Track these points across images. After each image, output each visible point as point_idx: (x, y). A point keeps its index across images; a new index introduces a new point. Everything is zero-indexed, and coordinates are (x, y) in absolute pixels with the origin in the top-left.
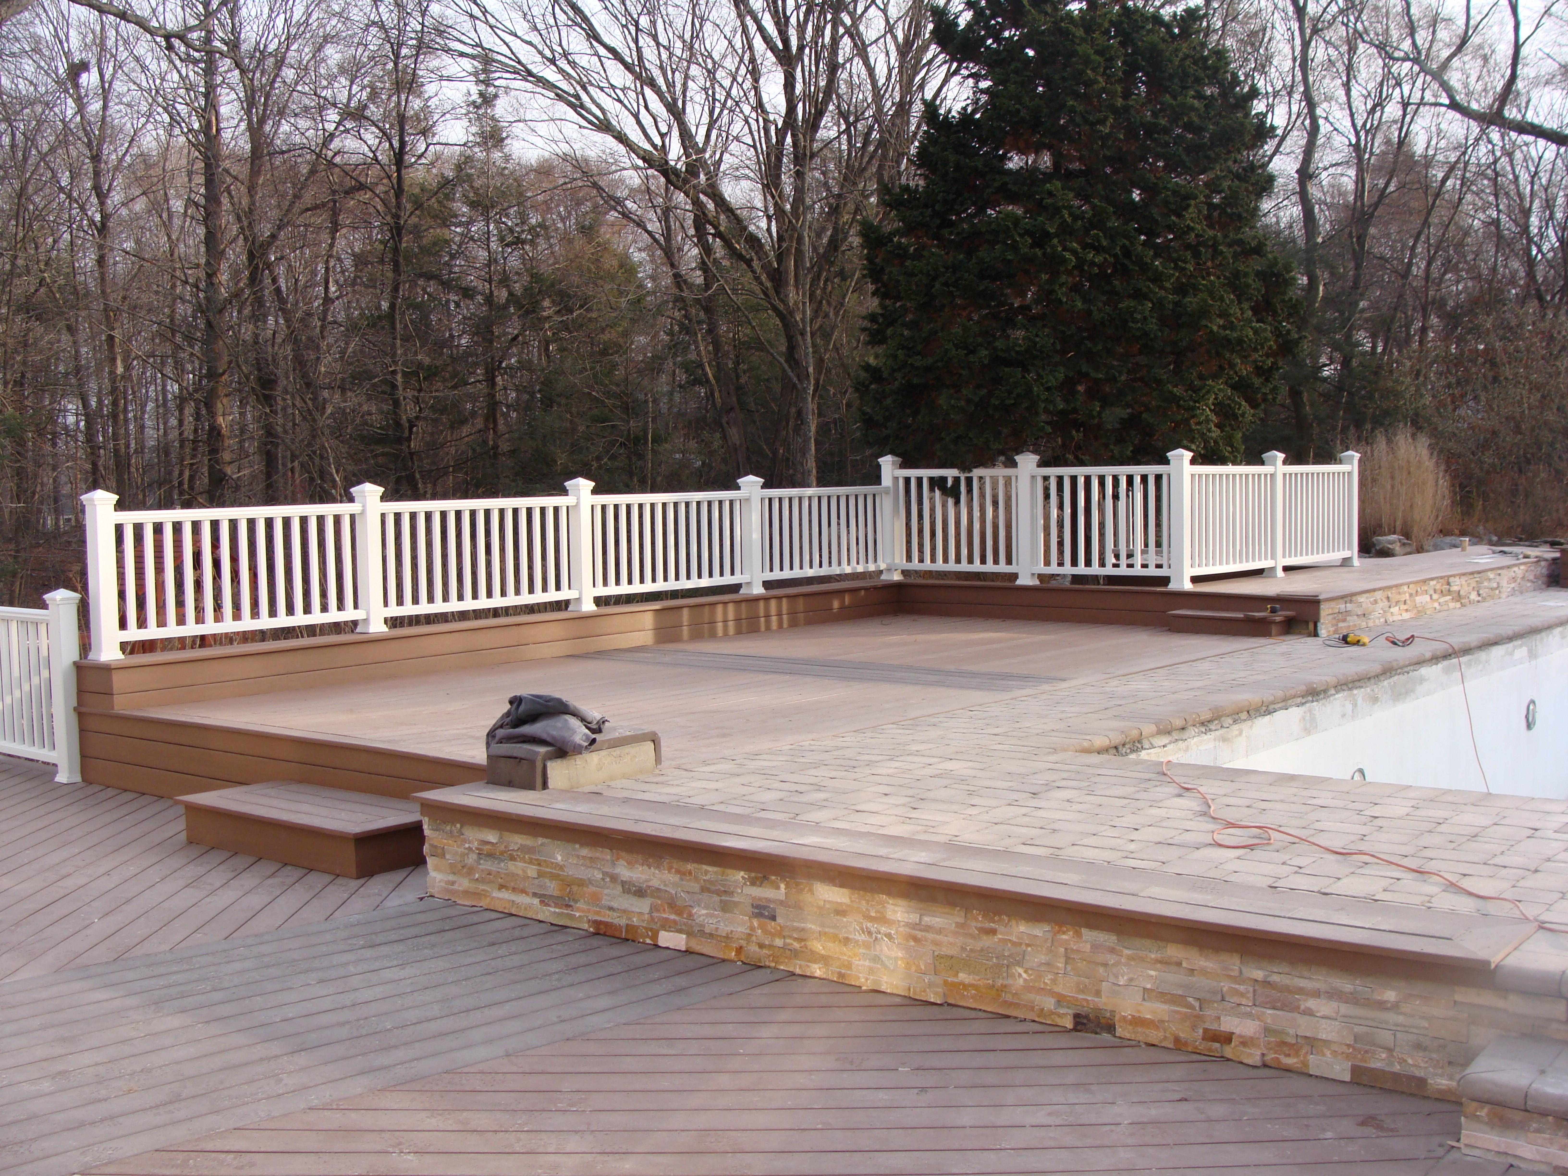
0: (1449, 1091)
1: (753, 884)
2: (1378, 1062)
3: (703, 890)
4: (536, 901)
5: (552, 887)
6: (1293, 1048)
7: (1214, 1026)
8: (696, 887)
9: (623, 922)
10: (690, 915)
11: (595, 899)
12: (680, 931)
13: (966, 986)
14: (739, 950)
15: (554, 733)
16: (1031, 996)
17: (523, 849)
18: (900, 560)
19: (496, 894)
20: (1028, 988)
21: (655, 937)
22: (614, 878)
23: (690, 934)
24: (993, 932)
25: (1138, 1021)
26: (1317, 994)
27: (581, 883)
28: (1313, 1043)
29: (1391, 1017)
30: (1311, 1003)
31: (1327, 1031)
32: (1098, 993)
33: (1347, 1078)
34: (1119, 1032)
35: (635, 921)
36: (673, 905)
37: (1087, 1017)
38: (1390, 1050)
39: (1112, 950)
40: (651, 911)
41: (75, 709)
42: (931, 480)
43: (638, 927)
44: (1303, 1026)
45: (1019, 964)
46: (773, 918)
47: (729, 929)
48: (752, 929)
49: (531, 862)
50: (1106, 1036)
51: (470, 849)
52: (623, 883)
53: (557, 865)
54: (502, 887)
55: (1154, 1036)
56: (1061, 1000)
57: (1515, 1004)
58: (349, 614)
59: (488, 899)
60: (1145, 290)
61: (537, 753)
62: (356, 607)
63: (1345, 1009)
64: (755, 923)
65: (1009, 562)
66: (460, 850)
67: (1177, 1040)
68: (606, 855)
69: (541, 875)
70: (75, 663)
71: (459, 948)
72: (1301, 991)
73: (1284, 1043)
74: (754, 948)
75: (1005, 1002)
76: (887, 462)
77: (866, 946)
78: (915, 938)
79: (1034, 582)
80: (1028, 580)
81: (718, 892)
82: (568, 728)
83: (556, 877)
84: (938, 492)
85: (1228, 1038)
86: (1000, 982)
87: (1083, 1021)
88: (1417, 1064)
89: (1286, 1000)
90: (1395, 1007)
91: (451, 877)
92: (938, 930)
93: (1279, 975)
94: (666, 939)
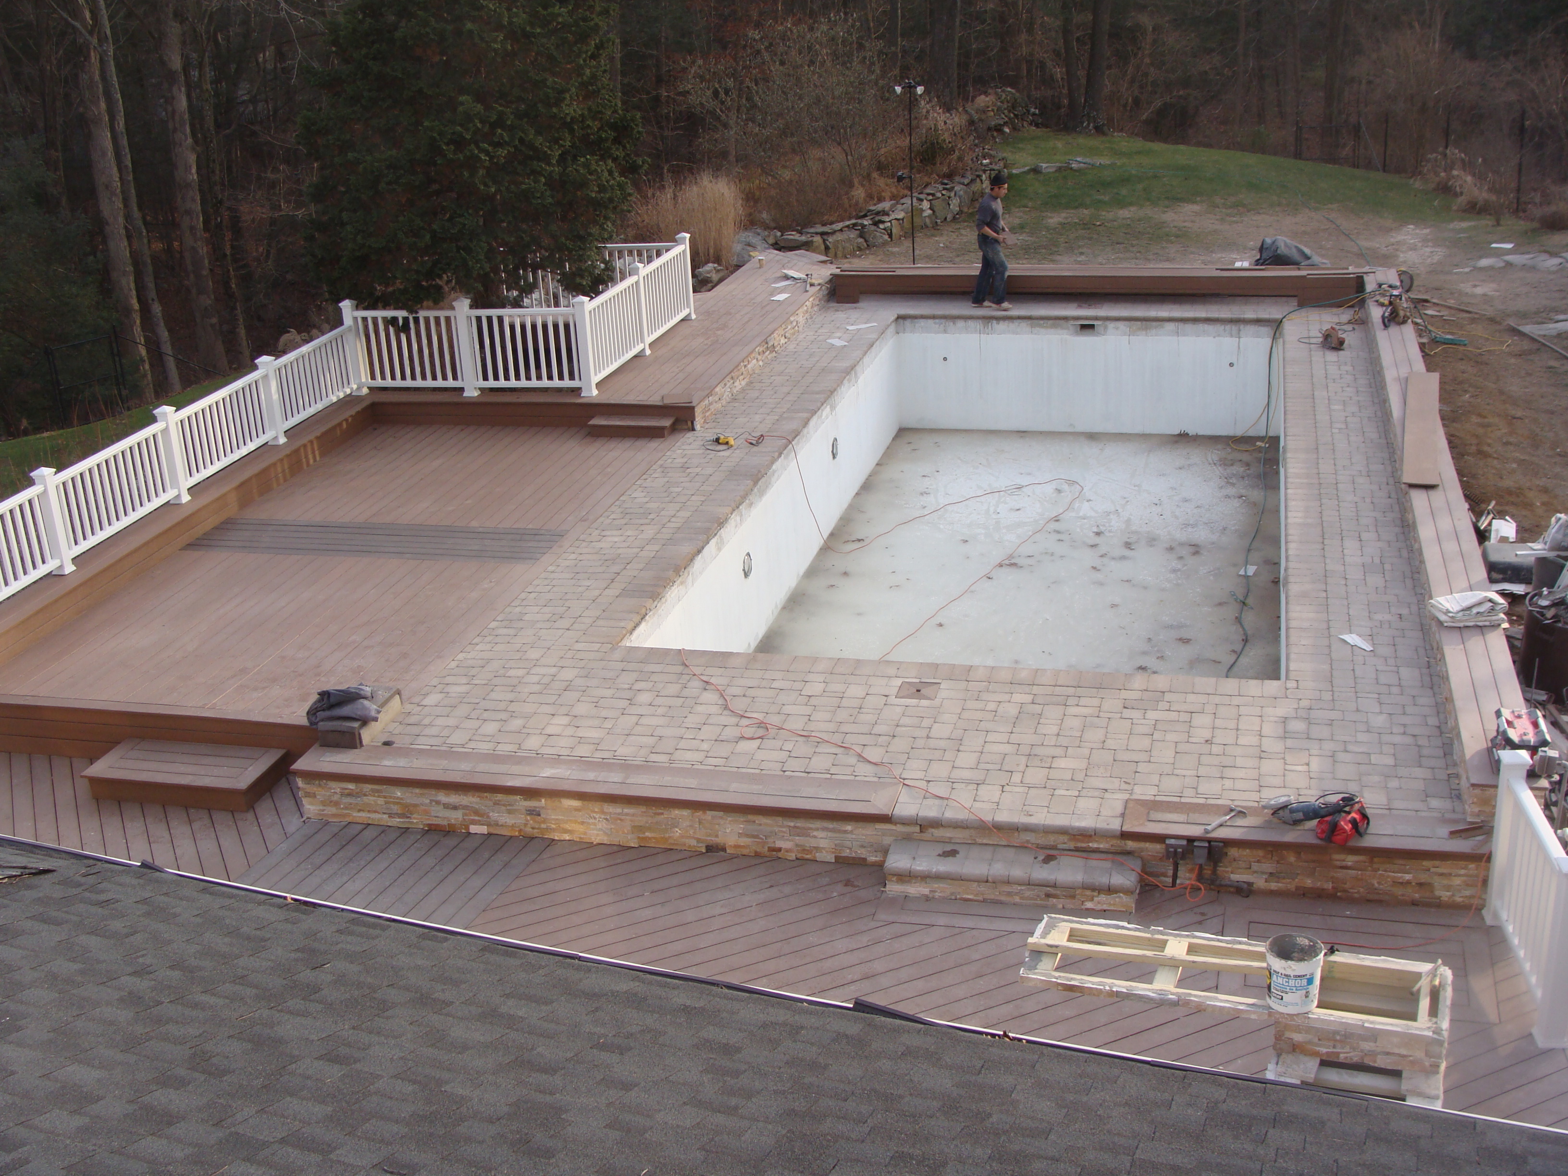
0: (876, 862)
1: (525, 800)
2: (846, 853)
3: (494, 804)
4: (386, 816)
5: (396, 809)
6: (809, 852)
7: (773, 845)
8: (491, 803)
9: (445, 823)
10: (488, 817)
11: (426, 812)
12: (483, 825)
13: (650, 838)
14: (520, 831)
15: (356, 711)
16: (684, 840)
17: (373, 790)
18: (365, 377)
19: (355, 814)
20: (682, 836)
21: (467, 828)
22: (438, 803)
23: (489, 825)
24: (662, 814)
25: (737, 846)
26: (817, 829)
27: (415, 806)
28: (817, 849)
29: (849, 836)
30: (815, 833)
31: (823, 844)
32: (717, 836)
33: (833, 861)
34: (728, 851)
35: (453, 821)
36: (477, 812)
37: (712, 846)
38: (850, 849)
39: (721, 818)
42: (384, 319)
43: (455, 824)
44: (812, 843)
45: (676, 827)
46: (539, 815)
47: (513, 822)
48: (527, 821)
49: (379, 796)
50: (722, 853)
51: (335, 793)
52: (444, 804)
53: (398, 798)
54: (360, 811)
55: (744, 852)
56: (699, 840)
57: (900, 828)
58: (49, 566)
59: (351, 818)
60: (539, 169)
61: (354, 728)
62: (52, 559)
63: (830, 834)
64: (529, 818)
65: (455, 378)
66: (328, 794)
67: (756, 852)
68: (433, 792)
69: (386, 803)
72: (811, 829)
73: (804, 850)
74: (528, 830)
75: (671, 844)
76: (346, 306)
77: (595, 824)
78: (621, 820)
79: (476, 394)
80: (471, 393)
81: (504, 805)
82: (364, 708)
83: (398, 803)
84: (391, 329)
85: (780, 850)
86: (667, 835)
87: (710, 849)
88: (862, 853)
89: (804, 832)
90: (851, 832)
91: (321, 808)
92: (633, 815)
93: (800, 823)
94: (474, 829)
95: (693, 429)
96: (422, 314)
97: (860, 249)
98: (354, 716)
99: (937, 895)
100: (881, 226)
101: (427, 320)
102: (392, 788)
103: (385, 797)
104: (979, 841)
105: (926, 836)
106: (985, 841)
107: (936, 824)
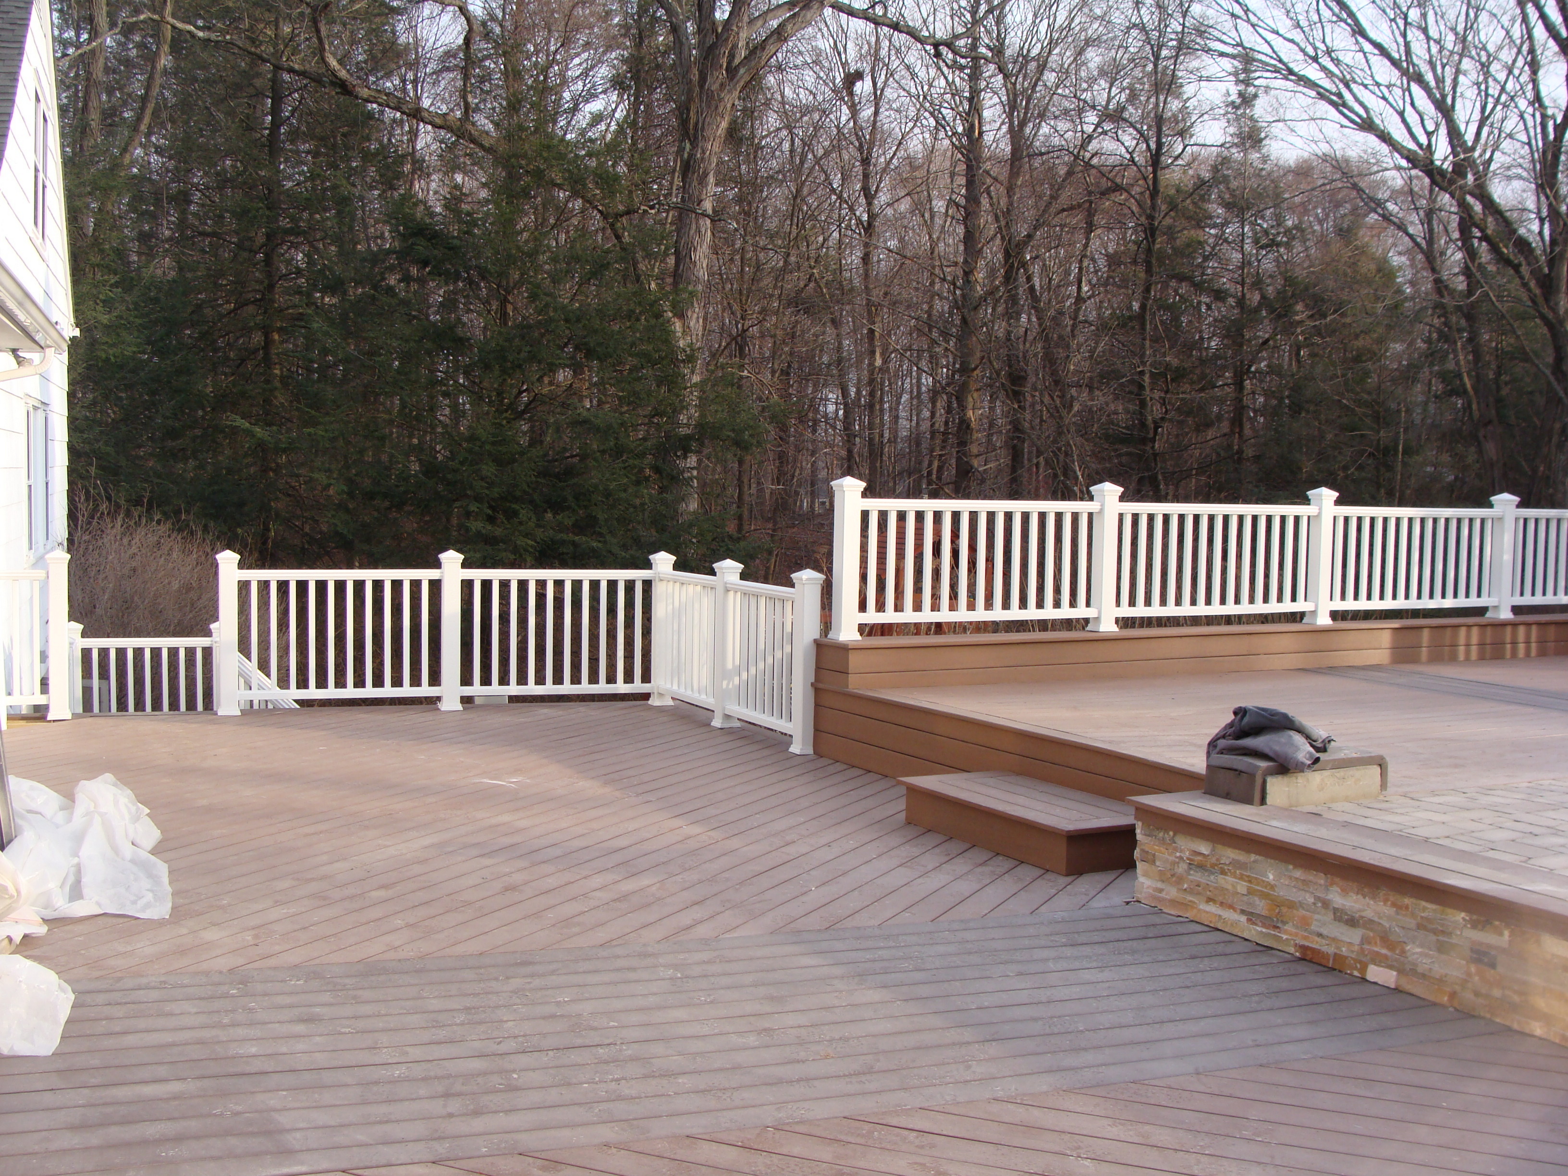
1: (1474, 926)
3: (1420, 927)
4: (1243, 919)
5: (1261, 906)
8: (1412, 923)
9: (1330, 950)
10: (1403, 952)
11: (1305, 923)
12: (1391, 967)
14: (1453, 995)
15: (1277, 748)
17: (1235, 863)
19: (1203, 906)
21: (1364, 969)
22: (1326, 904)
23: (1401, 971)
27: (1291, 905)
35: (1344, 951)
36: (1385, 939)
40: (1362, 943)
41: (812, 684)
43: (1346, 957)
46: (1493, 966)
47: (1443, 971)
48: (1469, 974)
49: (1241, 878)
51: (1181, 858)
52: (1335, 910)
53: (1268, 883)
54: (1209, 900)
58: (1081, 612)
59: (1195, 911)
61: (1258, 767)
62: (1088, 604)
64: (1473, 969)
66: (1171, 858)
68: (1321, 879)
69: (1250, 892)
70: (815, 641)
71: (1161, 958)
74: (1468, 996)
81: (1434, 930)
82: (1291, 744)
83: (1266, 895)
91: (1159, 885)
94: (1375, 973)
98: (1271, 754)
102: (1263, 865)
103: (1251, 879)
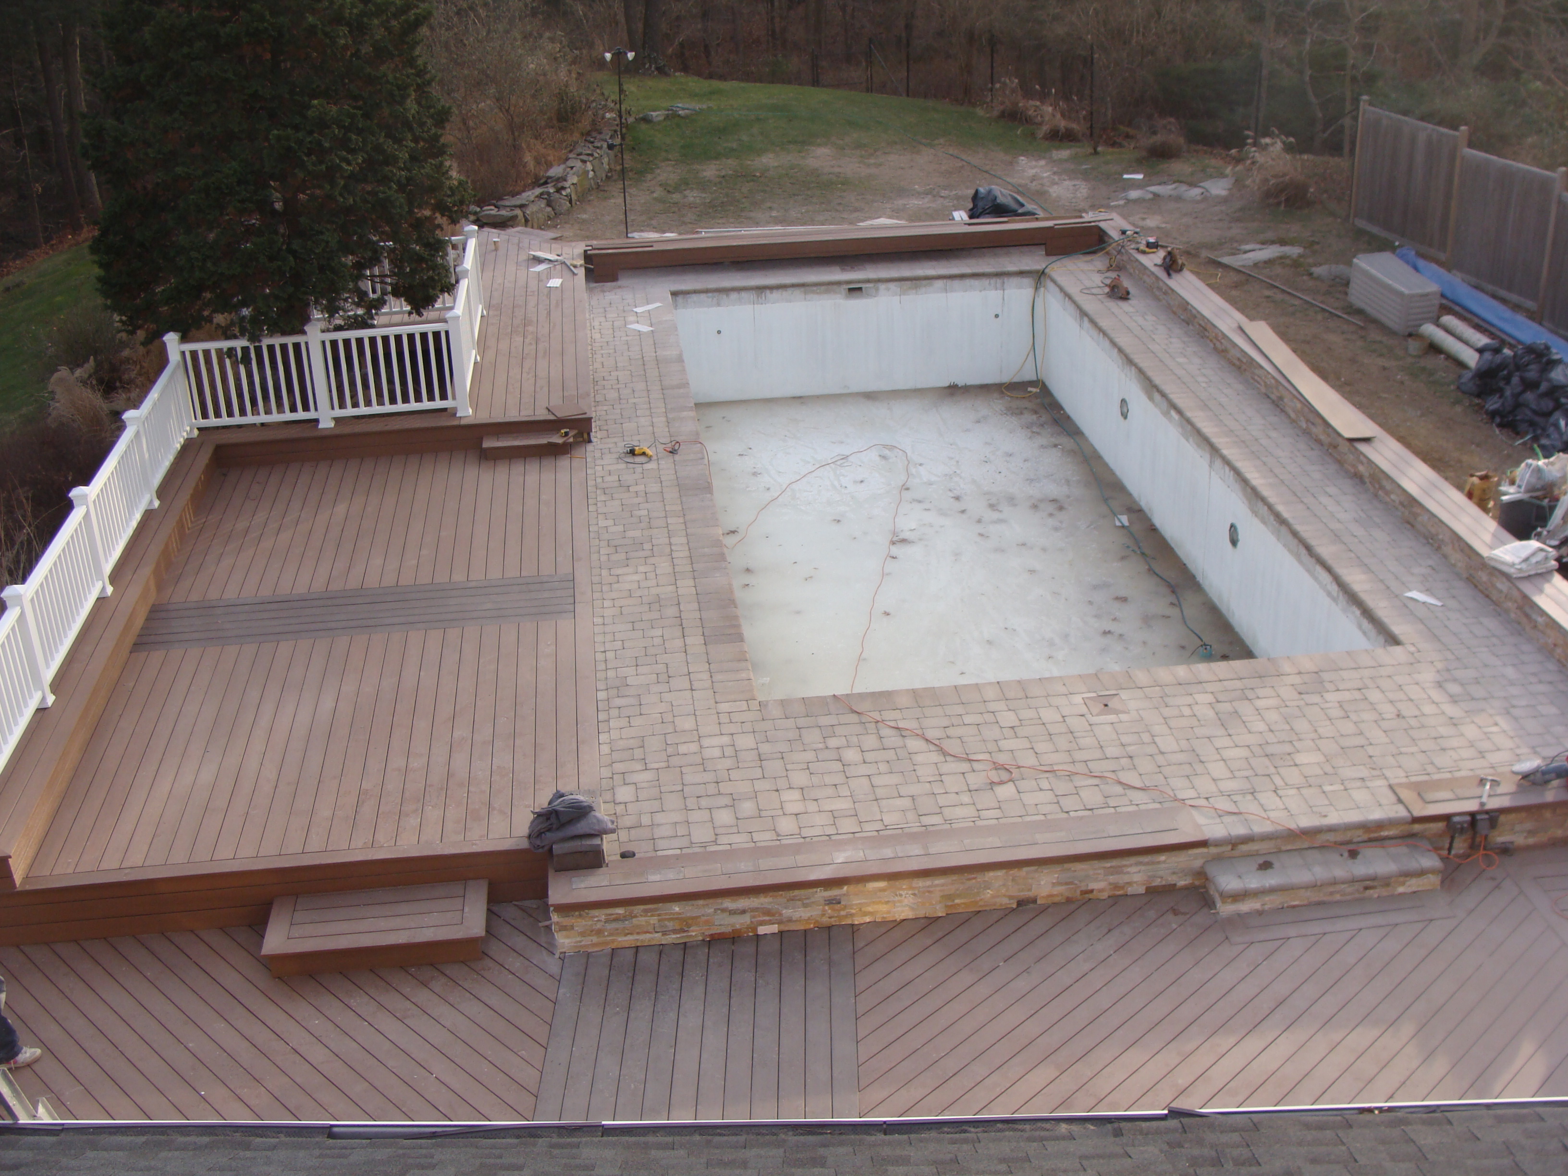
0: (1186, 885)
1: (824, 891)
2: (1157, 882)
3: (790, 901)
4: (660, 935)
5: (670, 925)
6: (1122, 888)
7: (1085, 888)
8: (785, 901)
9: (730, 930)
10: (781, 915)
11: (709, 923)
12: (773, 924)
13: (958, 905)
14: (816, 923)
16: (994, 900)
17: (646, 911)
18: (195, 417)
19: (622, 939)
20: (993, 897)
21: (755, 930)
22: (724, 910)
23: (780, 923)
24: (975, 878)
25: (1049, 896)
26: (1131, 865)
27: (696, 918)
28: (1129, 884)
29: (1163, 866)
30: (1129, 869)
31: (1135, 878)
32: (1029, 890)
33: (1144, 892)
34: (1039, 902)
35: (738, 927)
36: (768, 912)
37: (1023, 901)
38: (1162, 878)
39: (1037, 872)
40: (751, 919)
42: (218, 351)
43: (741, 929)
44: (1126, 878)
45: (989, 888)
46: (839, 903)
47: (809, 915)
48: (825, 911)
49: (652, 916)
50: (1033, 905)
51: (598, 921)
53: (675, 914)
54: (626, 935)
55: (1056, 899)
56: (1011, 897)
57: (1212, 850)
59: (616, 943)
63: (1143, 868)
64: (827, 908)
65: (306, 409)
66: (590, 923)
67: (1067, 898)
68: (719, 900)
69: (659, 921)
73: (1117, 887)
74: (825, 920)
75: (981, 906)
76: (171, 339)
77: (900, 901)
78: (929, 892)
79: (332, 424)
80: (327, 423)
81: (799, 900)
82: (596, 820)
83: (671, 919)
84: (228, 362)
85: (1092, 891)
86: (978, 898)
87: (1021, 903)
88: (1172, 879)
89: (1117, 871)
90: (1164, 862)
91: (578, 939)
92: (943, 885)
93: (1115, 863)
94: (762, 930)
95: (590, 441)
96: (265, 342)
97: (549, 218)
98: (593, 832)
99: (1266, 907)
100: (564, 193)
101: (271, 348)
102: (668, 905)
103: (659, 915)
104: (1284, 848)
105: (1236, 853)
106: (1289, 847)
107: (1248, 839)
